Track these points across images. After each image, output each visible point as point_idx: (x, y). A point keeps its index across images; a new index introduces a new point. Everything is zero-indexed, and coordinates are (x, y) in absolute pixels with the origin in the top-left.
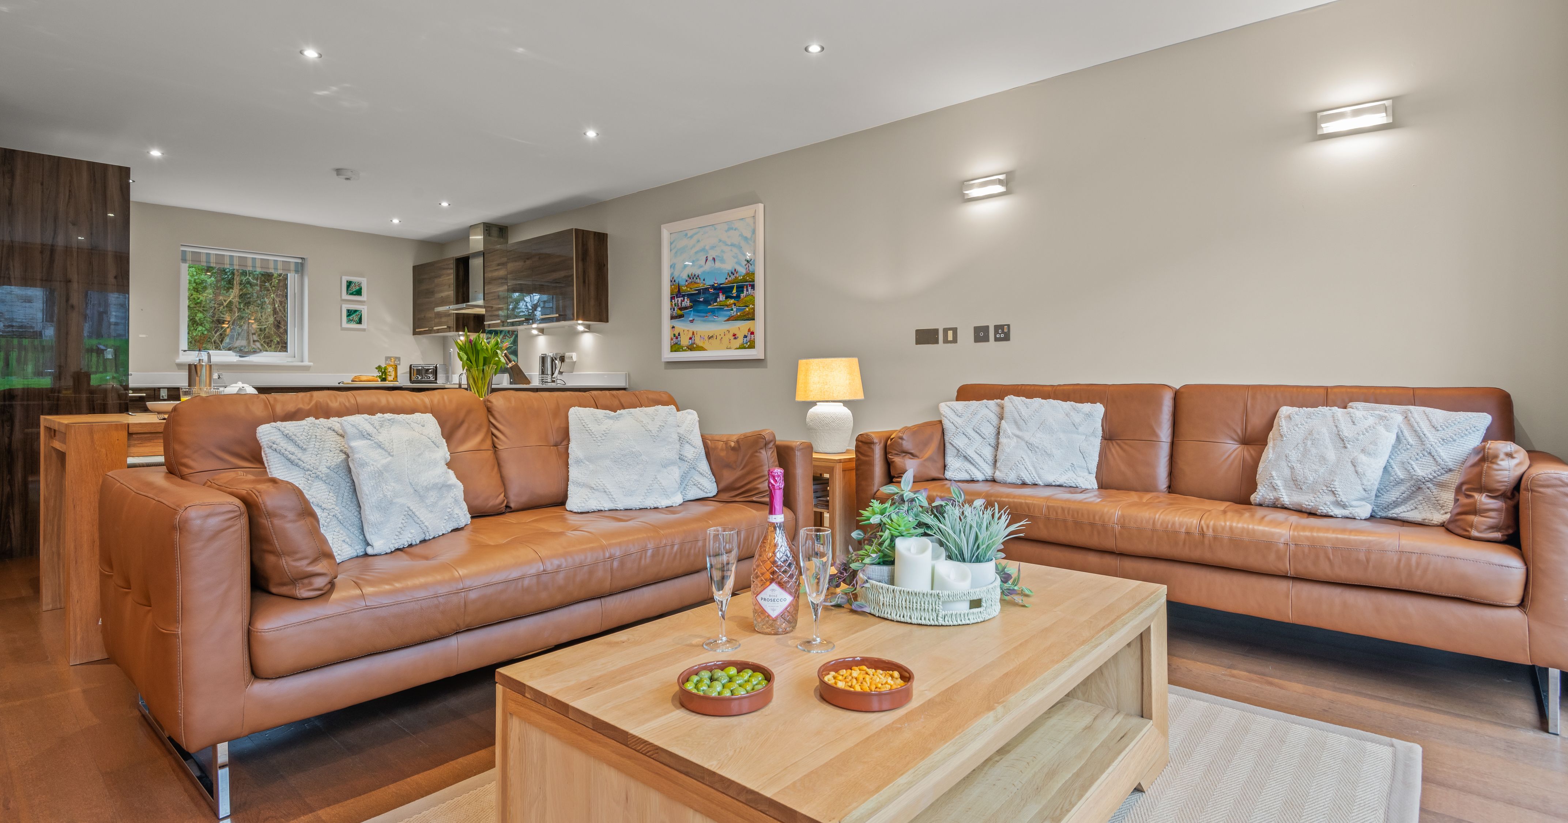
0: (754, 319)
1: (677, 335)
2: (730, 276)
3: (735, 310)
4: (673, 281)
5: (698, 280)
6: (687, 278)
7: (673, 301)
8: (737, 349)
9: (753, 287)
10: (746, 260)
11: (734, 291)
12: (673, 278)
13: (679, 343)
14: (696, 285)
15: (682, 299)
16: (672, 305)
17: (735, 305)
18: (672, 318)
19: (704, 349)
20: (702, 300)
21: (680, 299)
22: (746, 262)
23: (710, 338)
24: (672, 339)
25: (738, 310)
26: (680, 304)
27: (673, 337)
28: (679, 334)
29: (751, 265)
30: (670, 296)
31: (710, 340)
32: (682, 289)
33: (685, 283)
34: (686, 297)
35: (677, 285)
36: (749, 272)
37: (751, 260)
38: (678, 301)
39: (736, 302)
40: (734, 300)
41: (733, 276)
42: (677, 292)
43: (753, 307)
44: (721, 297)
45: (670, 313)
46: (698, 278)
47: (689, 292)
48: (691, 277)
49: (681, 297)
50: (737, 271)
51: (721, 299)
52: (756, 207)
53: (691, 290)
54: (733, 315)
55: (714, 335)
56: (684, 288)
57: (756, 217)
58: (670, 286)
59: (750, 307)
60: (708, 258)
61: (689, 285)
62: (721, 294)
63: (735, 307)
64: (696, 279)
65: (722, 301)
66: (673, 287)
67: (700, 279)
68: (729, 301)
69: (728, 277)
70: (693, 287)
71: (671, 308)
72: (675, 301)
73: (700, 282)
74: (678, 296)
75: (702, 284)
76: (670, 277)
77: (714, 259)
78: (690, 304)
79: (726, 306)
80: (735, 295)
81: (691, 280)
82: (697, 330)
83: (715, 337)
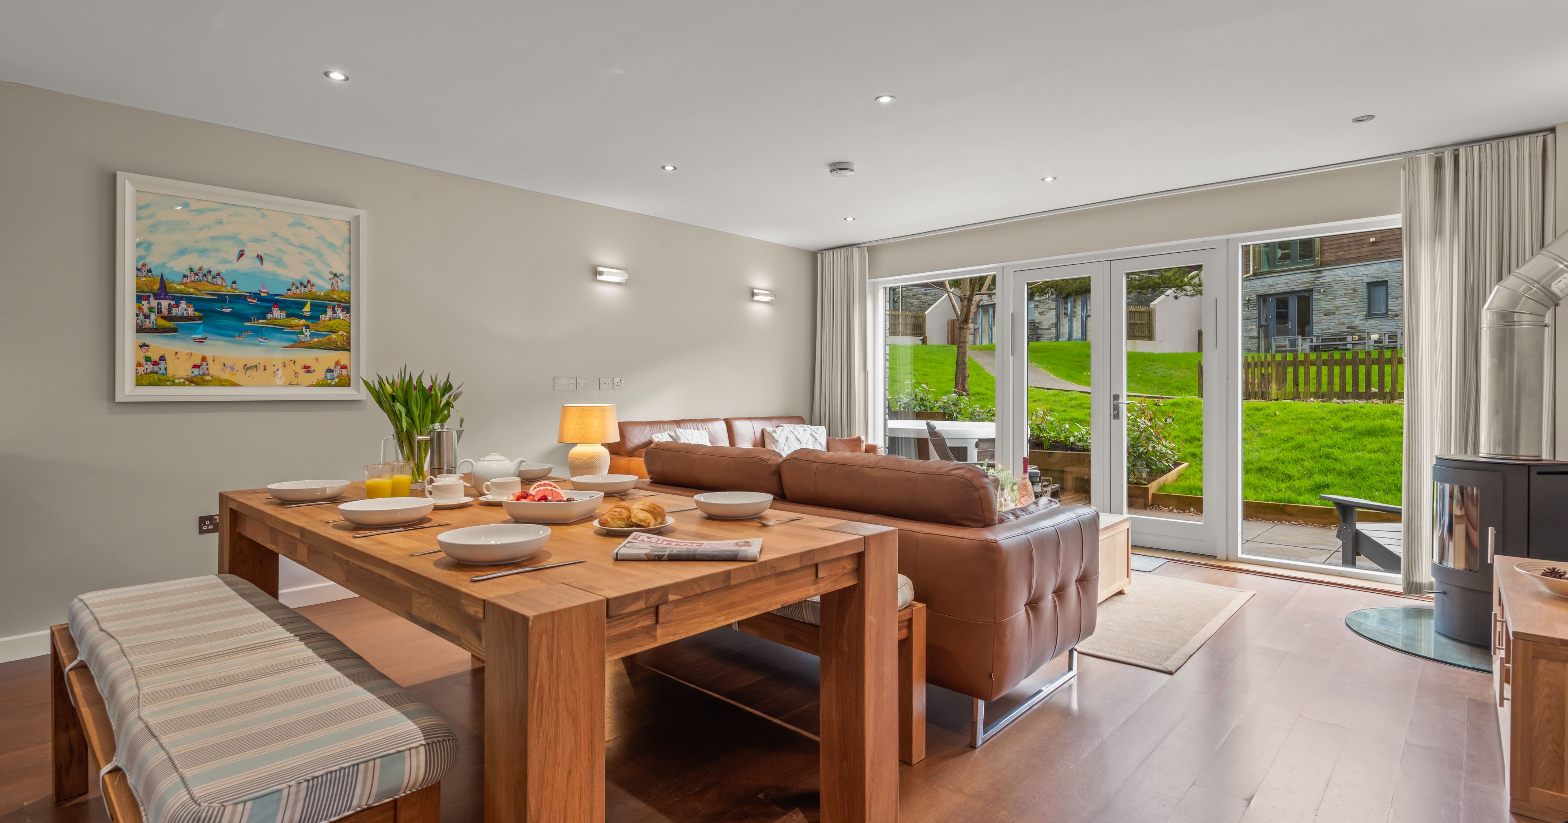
0: (349, 350)
1: (156, 358)
2: (297, 288)
3: (308, 333)
4: (142, 269)
5: (219, 281)
6: (187, 273)
7: (144, 302)
8: (312, 385)
9: (347, 310)
10: (331, 273)
11: (307, 308)
12: (144, 265)
13: (163, 371)
14: (215, 288)
15: (173, 302)
16: (140, 309)
17: (307, 327)
18: (140, 329)
19: (234, 385)
20: (228, 311)
21: (165, 304)
22: (332, 276)
23: (247, 368)
24: (139, 365)
25: (312, 335)
26: (165, 312)
27: (143, 360)
28: (162, 358)
29: (342, 281)
30: (135, 294)
31: (249, 372)
32: (171, 287)
33: (179, 278)
34: (184, 302)
35: (159, 278)
36: (337, 289)
37: (342, 275)
38: (159, 304)
39: (308, 323)
40: (304, 320)
41: (306, 289)
42: (159, 289)
43: (345, 334)
44: (277, 313)
45: (138, 321)
46: (218, 277)
47: (192, 294)
48: (197, 272)
49: (170, 300)
50: (312, 283)
51: (274, 316)
52: (354, 212)
53: (198, 293)
54: (303, 340)
55: (258, 365)
56: (177, 287)
57: (354, 224)
58: (137, 276)
59: (340, 333)
60: (246, 253)
61: (192, 284)
62: (277, 309)
63: (308, 330)
64: (214, 277)
65: (277, 319)
66: (144, 279)
67: (223, 279)
68: (296, 321)
69: (294, 289)
70: (204, 289)
71: (141, 314)
72: (149, 303)
73: (224, 284)
74: (162, 296)
75: (229, 288)
76: (137, 262)
77: (261, 257)
78: (197, 313)
79: (289, 327)
80: (308, 314)
81: (197, 277)
82: (214, 355)
83: (262, 368)
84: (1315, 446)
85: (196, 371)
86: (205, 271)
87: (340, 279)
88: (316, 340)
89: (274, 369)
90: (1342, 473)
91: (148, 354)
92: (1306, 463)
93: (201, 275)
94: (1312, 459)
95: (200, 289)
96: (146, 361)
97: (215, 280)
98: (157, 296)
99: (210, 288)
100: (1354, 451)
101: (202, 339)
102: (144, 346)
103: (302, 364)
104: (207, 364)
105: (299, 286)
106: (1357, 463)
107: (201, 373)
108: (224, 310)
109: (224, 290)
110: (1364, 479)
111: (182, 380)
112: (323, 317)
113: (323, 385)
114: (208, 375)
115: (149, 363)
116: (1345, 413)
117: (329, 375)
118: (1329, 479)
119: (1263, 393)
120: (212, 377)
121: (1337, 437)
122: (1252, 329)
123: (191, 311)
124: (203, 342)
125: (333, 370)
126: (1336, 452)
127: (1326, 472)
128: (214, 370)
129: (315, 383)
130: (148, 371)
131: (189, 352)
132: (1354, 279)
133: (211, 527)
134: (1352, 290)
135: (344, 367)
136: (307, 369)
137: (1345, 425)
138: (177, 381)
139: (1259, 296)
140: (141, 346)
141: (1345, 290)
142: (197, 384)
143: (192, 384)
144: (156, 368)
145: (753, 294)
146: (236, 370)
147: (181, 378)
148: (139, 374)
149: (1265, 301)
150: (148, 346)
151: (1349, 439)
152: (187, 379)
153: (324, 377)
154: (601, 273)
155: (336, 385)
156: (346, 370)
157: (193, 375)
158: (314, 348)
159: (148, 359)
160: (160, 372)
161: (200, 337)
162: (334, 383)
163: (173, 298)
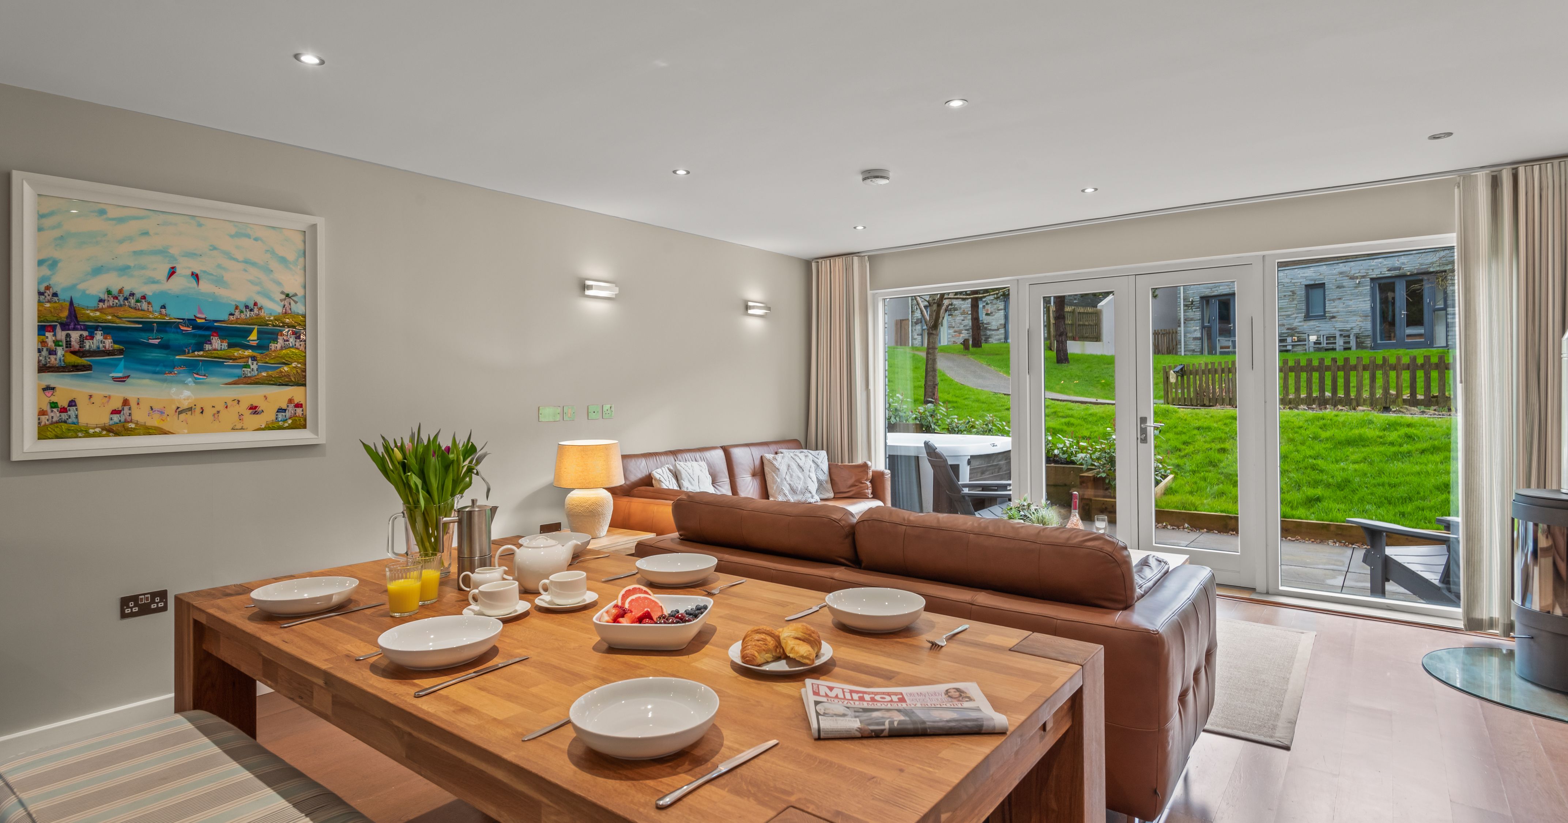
0: (304, 385)
1: (65, 404)
2: (241, 312)
3: (255, 367)
4: (45, 293)
5: (144, 305)
6: (104, 296)
7: (48, 334)
8: (261, 429)
9: (302, 337)
10: (282, 293)
11: (254, 336)
12: (47, 288)
13: (73, 419)
14: (140, 314)
15: (85, 333)
16: (43, 343)
17: (254, 359)
18: (43, 368)
19: (165, 432)
20: (156, 342)
21: (75, 335)
22: (283, 297)
23: (180, 411)
24: (42, 413)
25: (260, 368)
26: (76, 346)
27: (47, 408)
28: (72, 403)
29: (296, 302)
30: (37, 324)
31: (183, 416)
32: (83, 314)
33: (94, 303)
34: (100, 332)
35: (68, 304)
36: (290, 312)
37: (295, 295)
38: (68, 336)
39: (255, 354)
40: (250, 351)
41: (252, 313)
42: (67, 318)
43: (299, 365)
44: (217, 343)
45: (41, 358)
46: (143, 300)
47: (110, 322)
48: (116, 294)
49: (82, 330)
50: (259, 306)
51: (214, 347)
52: (310, 220)
53: (118, 320)
54: (249, 375)
55: (194, 407)
56: (91, 314)
57: (310, 235)
58: (39, 301)
59: (294, 365)
60: (178, 271)
61: (110, 310)
62: (216, 338)
63: (255, 363)
64: (137, 301)
65: (217, 350)
66: (48, 305)
67: (149, 303)
68: (240, 352)
69: (237, 313)
70: (126, 315)
71: (45, 349)
72: (55, 335)
73: (151, 309)
74: (72, 326)
75: (157, 314)
76: (39, 283)
77: (197, 276)
78: (116, 346)
79: (231, 359)
80: (254, 343)
81: (117, 301)
82: (139, 397)
83: (198, 410)
84: (1298, 457)
85: (116, 418)
86: (126, 294)
87: (294, 300)
88: (265, 375)
89: (214, 411)
90: (1330, 485)
91: (54, 399)
92: (1292, 475)
93: (121, 298)
94: (1297, 470)
95: (120, 315)
96: (52, 407)
97: (139, 304)
98: (64, 326)
99: (134, 314)
100: (1337, 462)
101: (123, 378)
102: (48, 388)
103: (248, 404)
104: (130, 409)
105: (244, 310)
106: (1344, 475)
107: (123, 420)
108: (151, 341)
109: (151, 316)
110: (1354, 491)
111: (98, 430)
112: (273, 346)
113: (273, 429)
114: (131, 421)
115: (55, 410)
116: (1322, 422)
117: (281, 416)
118: (1319, 491)
119: (1230, 399)
120: (137, 424)
121: (1319, 447)
122: (1195, 330)
123: (109, 343)
124: (124, 381)
125: (285, 410)
126: (1320, 462)
127: (1316, 484)
128: (140, 415)
129: (263, 426)
130: (55, 420)
131: (107, 394)
132: (1293, 281)
133: (136, 609)
134: (1291, 291)
135: (299, 405)
136: (254, 409)
137: (1324, 435)
138: (91, 431)
139: (1202, 298)
140: (44, 390)
141: (1285, 292)
142: (117, 434)
143: (111, 434)
144: (64, 416)
145: (747, 308)
146: (166, 415)
147: (97, 427)
148: (43, 424)
149: (1208, 302)
150: (53, 389)
151: (1331, 449)
152: (104, 428)
153: (274, 419)
154: (590, 287)
155: (290, 427)
156: (301, 409)
157: (111, 422)
158: (262, 384)
159: (54, 405)
160: (70, 421)
161: (120, 375)
162: (286, 425)
163: (86, 328)
